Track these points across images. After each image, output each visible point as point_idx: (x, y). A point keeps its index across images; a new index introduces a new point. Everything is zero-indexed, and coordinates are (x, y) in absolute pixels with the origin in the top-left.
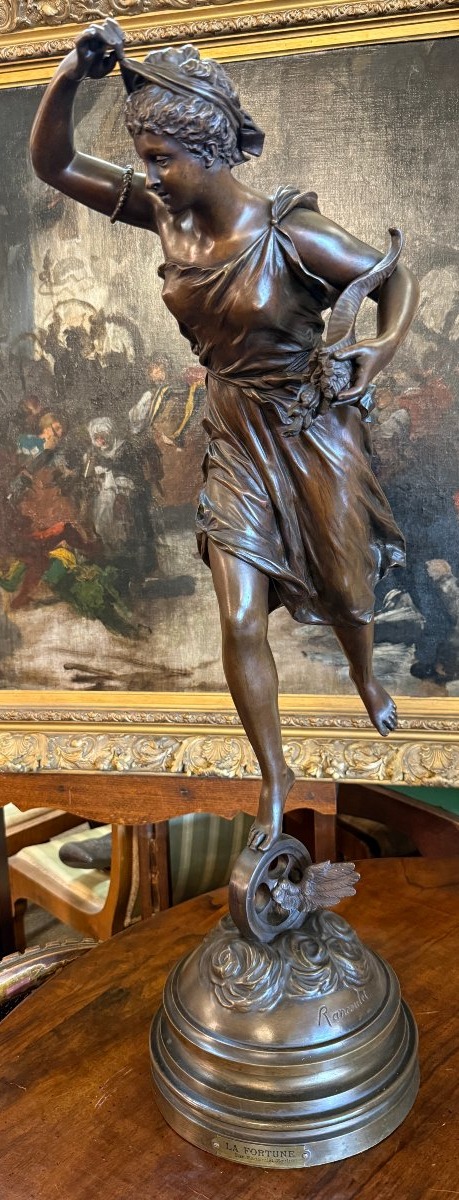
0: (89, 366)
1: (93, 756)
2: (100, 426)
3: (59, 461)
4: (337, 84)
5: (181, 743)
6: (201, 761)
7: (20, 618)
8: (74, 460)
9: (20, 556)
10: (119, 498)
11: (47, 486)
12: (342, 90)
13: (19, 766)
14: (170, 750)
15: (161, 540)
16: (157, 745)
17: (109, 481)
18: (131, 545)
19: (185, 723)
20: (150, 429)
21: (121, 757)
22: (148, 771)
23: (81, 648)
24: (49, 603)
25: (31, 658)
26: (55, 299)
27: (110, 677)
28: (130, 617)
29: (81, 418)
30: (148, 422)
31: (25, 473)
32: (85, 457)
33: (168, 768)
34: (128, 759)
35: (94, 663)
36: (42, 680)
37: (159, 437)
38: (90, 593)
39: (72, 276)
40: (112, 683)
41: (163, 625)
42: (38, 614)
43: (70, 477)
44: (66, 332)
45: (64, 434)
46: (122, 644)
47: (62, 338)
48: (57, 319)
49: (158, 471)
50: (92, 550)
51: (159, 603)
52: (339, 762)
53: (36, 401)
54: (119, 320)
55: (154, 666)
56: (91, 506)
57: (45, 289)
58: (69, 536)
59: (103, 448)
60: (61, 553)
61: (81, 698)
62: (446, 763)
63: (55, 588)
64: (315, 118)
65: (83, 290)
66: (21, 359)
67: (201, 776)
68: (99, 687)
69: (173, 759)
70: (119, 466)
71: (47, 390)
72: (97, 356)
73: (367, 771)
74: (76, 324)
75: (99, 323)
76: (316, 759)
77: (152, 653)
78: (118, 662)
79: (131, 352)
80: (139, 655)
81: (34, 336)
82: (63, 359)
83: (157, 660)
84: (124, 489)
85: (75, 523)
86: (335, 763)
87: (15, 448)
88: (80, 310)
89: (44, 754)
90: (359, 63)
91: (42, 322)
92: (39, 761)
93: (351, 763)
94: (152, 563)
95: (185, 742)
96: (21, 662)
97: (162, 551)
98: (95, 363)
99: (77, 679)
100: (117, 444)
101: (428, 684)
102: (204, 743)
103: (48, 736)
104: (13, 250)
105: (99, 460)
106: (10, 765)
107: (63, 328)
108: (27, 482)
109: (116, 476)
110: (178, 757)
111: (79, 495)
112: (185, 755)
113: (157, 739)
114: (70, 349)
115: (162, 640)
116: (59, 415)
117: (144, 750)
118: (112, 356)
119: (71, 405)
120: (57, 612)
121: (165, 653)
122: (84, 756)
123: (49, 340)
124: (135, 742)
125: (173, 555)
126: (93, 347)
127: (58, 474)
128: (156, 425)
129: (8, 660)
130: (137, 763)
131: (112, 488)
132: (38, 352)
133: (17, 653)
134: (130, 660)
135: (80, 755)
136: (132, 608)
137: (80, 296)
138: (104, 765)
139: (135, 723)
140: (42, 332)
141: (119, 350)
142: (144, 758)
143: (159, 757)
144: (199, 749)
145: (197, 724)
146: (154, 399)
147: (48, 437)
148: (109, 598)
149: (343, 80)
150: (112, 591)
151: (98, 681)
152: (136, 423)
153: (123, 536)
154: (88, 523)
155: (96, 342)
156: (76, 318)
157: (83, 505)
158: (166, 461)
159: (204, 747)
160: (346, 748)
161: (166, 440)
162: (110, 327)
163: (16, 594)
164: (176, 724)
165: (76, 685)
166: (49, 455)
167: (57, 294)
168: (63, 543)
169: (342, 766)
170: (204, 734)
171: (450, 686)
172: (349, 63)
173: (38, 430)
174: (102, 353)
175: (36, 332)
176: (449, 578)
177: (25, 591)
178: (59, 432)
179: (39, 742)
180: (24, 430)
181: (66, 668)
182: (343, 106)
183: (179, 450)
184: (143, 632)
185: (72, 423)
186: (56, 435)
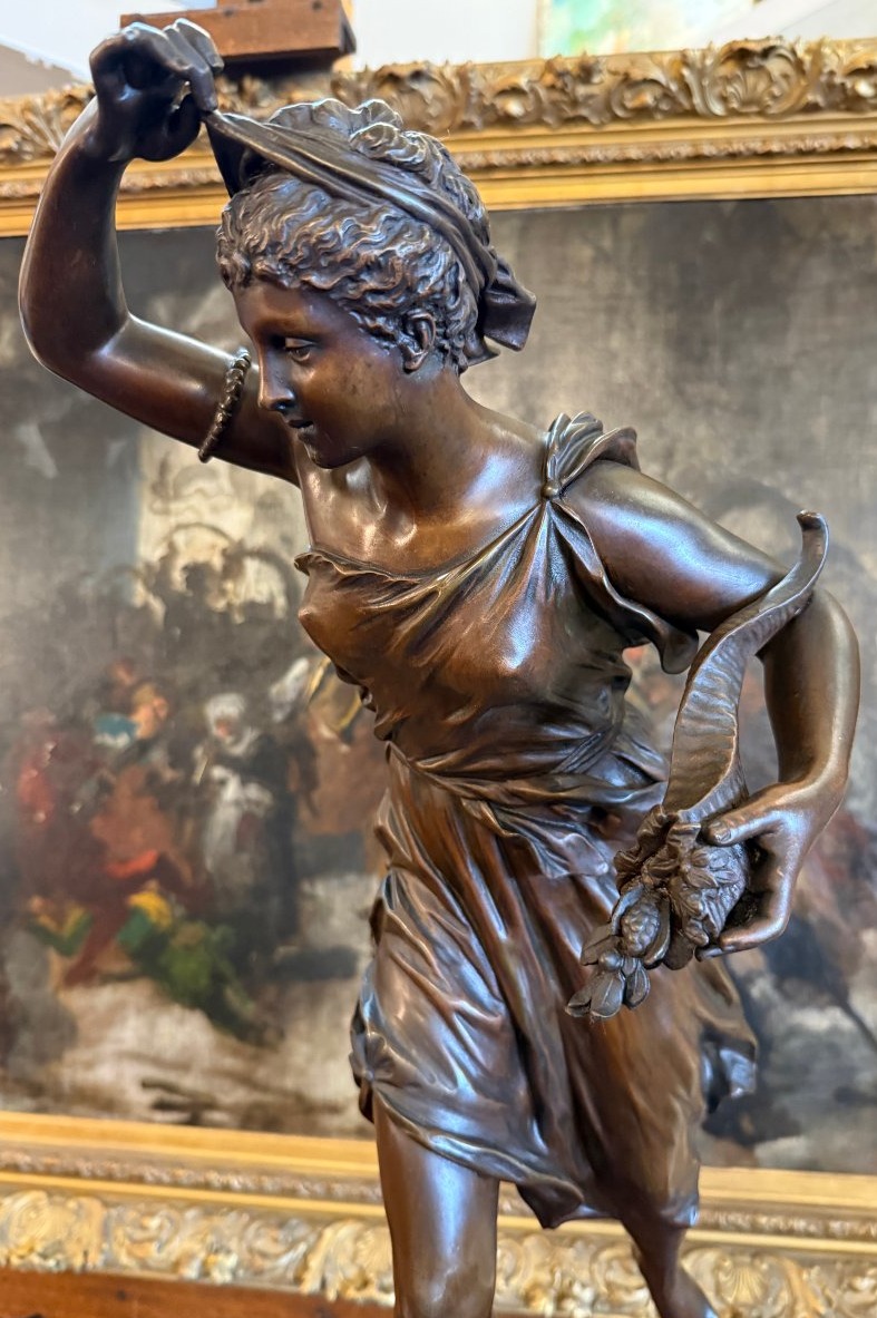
0: (216, 619)
1: (177, 1247)
2: (224, 707)
3: (158, 756)
4: (599, 249)
5: (320, 1236)
6: (352, 1272)
7: (78, 1000)
8: (181, 758)
9: (85, 899)
10: (247, 819)
11: (137, 794)
12: (602, 258)
13: (51, 1263)
14: (302, 1248)
15: (306, 887)
16: (280, 1235)
17: (232, 790)
18: (259, 893)
19: (329, 1196)
20: (302, 717)
21: (221, 1258)
22: (264, 1284)
23: (170, 1054)
24: (123, 978)
25: (89, 1065)
26: (173, 521)
27: (212, 1105)
28: (248, 1009)
29: (198, 694)
30: (299, 708)
31: (105, 773)
32: (199, 752)
33: (298, 1280)
34: (231, 1261)
35: (190, 1082)
36: (103, 1103)
37: (315, 727)
38: (188, 968)
39: (200, 491)
40: (217, 1116)
41: (302, 1027)
42: (105, 996)
43: (172, 784)
44: (186, 568)
45: (170, 716)
46: (235, 1053)
47: (178, 577)
48: (172, 550)
49: (310, 780)
50: (197, 898)
51: (298, 990)
52: (584, 1286)
53: (129, 664)
54: (265, 555)
55: (284, 1093)
56: (200, 830)
57: (158, 505)
58: (163, 875)
59: (229, 740)
60: (148, 901)
61: (162, 1138)
62: (758, 1291)
63: (135, 956)
64: (565, 291)
65: (215, 510)
66: (114, 602)
67: (352, 1304)
68: (194, 1121)
69: (304, 1265)
70: (249, 770)
71: (149, 651)
72: (229, 605)
73: (630, 1304)
74: (201, 558)
75: (234, 559)
76: (544, 1277)
77: (283, 1070)
78: (226, 1084)
79: (281, 602)
80: (262, 1073)
81: (136, 573)
82: (175, 606)
83: (290, 1083)
84: (258, 803)
85: (173, 855)
86: (576, 1289)
87: (91, 733)
88: (207, 537)
89: (95, 1240)
90: (629, 223)
91: (149, 551)
92: (86, 1254)
93: (603, 1289)
94: (290, 924)
95: (328, 1233)
96: (73, 1070)
97: (308, 906)
98: (225, 616)
99: (161, 1106)
100: (250, 736)
101: (727, 1146)
102: (358, 1238)
103: (106, 1205)
104: (115, 448)
105: (221, 759)
106: (36, 1260)
107: (181, 562)
108: (105, 787)
109: (244, 783)
110: (315, 1263)
111: (183, 812)
112: (327, 1260)
113: (282, 1224)
114: (190, 594)
115: (299, 1050)
116: (164, 688)
117: (261, 1244)
118: (251, 607)
119: (183, 674)
120: (134, 995)
121: (302, 1072)
122: (160, 1249)
123: (158, 579)
124: (246, 1227)
125: (324, 913)
126: (223, 593)
127: (153, 778)
128: (312, 710)
129: (53, 1067)
130: (247, 1269)
131: (237, 803)
132: (140, 594)
133: (69, 1056)
134: (246, 1080)
135: (153, 1247)
136: (253, 992)
137: (209, 519)
138: (191, 1272)
139: (245, 1191)
140: (149, 566)
141: (261, 598)
142: (259, 1262)
143: (284, 1260)
144: (349, 1246)
145: (348, 1199)
146: (311, 671)
147: (143, 720)
148: (218, 979)
149: (607, 243)
150: (226, 967)
151: (195, 1112)
152: (281, 706)
153: (248, 878)
154: (194, 855)
155: (229, 585)
156: (201, 548)
157: (189, 826)
158: (322, 764)
159: (361, 1245)
160: (594, 1258)
161: (325, 732)
162: (251, 566)
163: (72, 962)
164: (314, 1196)
165: (159, 1116)
166: (142, 747)
167: (177, 514)
168: (153, 884)
169: (587, 1295)
170: (360, 1218)
171: (762, 1151)
172: (615, 224)
173: (128, 708)
174: (237, 602)
175: (140, 566)
176: (760, 974)
177: (88, 958)
178: (163, 714)
179: (89, 1215)
180: (108, 708)
181: (146, 1085)
182: (605, 279)
183: (344, 748)
184: (270, 1035)
185: (184, 700)
186: (156, 716)
